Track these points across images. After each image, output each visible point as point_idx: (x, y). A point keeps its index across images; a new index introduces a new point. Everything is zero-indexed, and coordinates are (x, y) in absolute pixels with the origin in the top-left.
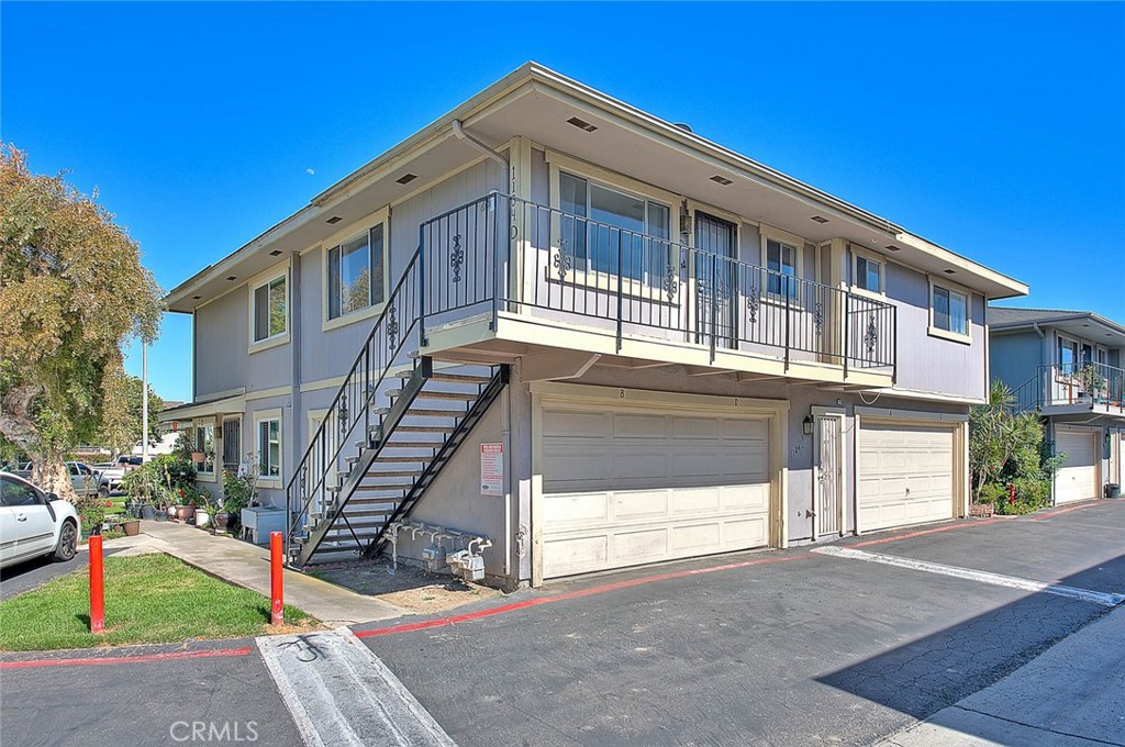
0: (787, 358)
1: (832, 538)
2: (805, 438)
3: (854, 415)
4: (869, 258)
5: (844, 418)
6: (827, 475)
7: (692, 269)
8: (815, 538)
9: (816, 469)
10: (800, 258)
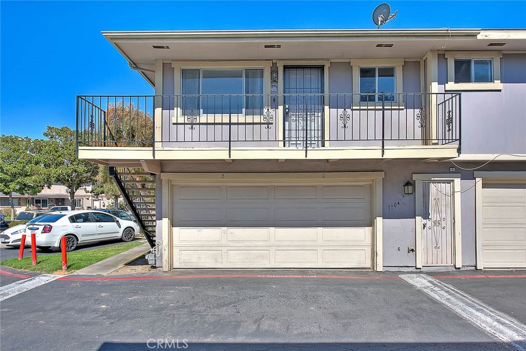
1: (443, 270)
2: (407, 196)
3: (475, 179)
4: (474, 58)
5: (457, 181)
6: (436, 223)
7: (281, 100)
8: (418, 267)
9: (418, 218)
10: (399, 74)
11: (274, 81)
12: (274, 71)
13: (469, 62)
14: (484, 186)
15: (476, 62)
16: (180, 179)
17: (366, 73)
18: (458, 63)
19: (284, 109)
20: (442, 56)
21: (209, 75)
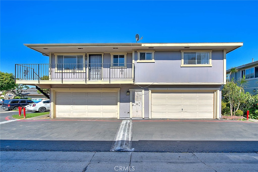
0: (86, 80)
1: (139, 119)
2: (127, 96)
3: (149, 90)
4: (146, 52)
5: (143, 91)
6: (137, 104)
7: (88, 65)
8: (131, 118)
9: (131, 103)
10: (125, 57)
11: (86, 59)
12: (86, 56)
13: (145, 53)
14: (152, 92)
15: (147, 53)
16: (58, 90)
17: (115, 57)
18: (141, 54)
19: (89, 68)
20: (136, 51)
21: (66, 57)
